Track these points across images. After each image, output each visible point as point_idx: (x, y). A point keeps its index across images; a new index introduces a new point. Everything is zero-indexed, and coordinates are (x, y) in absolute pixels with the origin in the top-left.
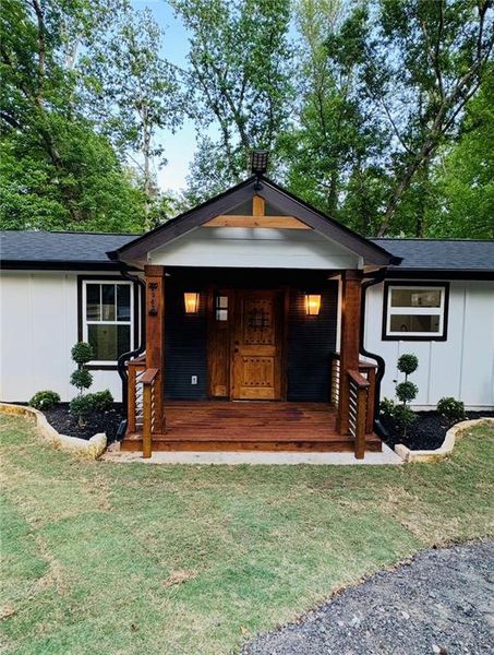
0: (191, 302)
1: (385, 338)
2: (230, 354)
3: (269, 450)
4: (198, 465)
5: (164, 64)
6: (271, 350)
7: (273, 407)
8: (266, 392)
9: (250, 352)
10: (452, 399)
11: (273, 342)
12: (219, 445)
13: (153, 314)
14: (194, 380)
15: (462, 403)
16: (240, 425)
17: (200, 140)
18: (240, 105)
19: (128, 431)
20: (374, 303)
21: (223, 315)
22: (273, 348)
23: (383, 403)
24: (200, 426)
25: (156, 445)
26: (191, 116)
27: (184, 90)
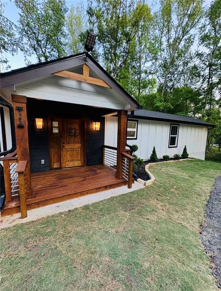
0: (39, 123)
2: (60, 148)
3: (93, 193)
4: (61, 213)
5: (6, 20)
6: (79, 145)
8: (77, 163)
9: (69, 147)
11: (80, 142)
12: (69, 197)
13: (21, 127)
14: (43, 162)
16: (74, 182)
17: (27, 62)
18: (45, 50)
19: (6, 201)
24: (53, 186)
25: (30, 206)
26: (21, 50)
27: (17, 36)
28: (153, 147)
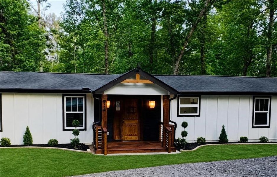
0: (108, 104)
1: (178, 116)
2: (121, 123)
7: (137, 142)
8: (134, 138)
9: (128, 123)
10: (202, 138)
11: (137, 119)
13: (104, 110)
14: (108, 133)
15: (205, 139)
20: (174, 104)
21: (118, 109)
22: (137, 121)
23: (177, 139)
28: (222, 126)
